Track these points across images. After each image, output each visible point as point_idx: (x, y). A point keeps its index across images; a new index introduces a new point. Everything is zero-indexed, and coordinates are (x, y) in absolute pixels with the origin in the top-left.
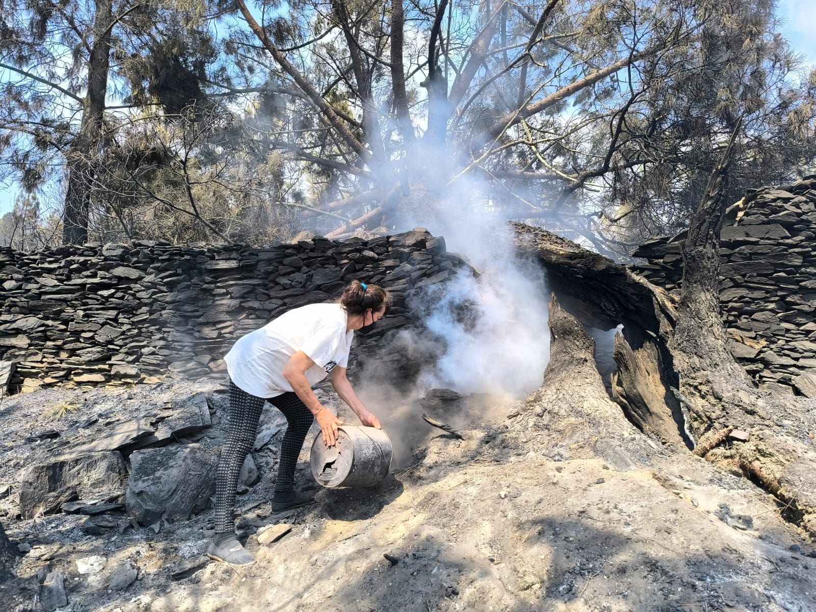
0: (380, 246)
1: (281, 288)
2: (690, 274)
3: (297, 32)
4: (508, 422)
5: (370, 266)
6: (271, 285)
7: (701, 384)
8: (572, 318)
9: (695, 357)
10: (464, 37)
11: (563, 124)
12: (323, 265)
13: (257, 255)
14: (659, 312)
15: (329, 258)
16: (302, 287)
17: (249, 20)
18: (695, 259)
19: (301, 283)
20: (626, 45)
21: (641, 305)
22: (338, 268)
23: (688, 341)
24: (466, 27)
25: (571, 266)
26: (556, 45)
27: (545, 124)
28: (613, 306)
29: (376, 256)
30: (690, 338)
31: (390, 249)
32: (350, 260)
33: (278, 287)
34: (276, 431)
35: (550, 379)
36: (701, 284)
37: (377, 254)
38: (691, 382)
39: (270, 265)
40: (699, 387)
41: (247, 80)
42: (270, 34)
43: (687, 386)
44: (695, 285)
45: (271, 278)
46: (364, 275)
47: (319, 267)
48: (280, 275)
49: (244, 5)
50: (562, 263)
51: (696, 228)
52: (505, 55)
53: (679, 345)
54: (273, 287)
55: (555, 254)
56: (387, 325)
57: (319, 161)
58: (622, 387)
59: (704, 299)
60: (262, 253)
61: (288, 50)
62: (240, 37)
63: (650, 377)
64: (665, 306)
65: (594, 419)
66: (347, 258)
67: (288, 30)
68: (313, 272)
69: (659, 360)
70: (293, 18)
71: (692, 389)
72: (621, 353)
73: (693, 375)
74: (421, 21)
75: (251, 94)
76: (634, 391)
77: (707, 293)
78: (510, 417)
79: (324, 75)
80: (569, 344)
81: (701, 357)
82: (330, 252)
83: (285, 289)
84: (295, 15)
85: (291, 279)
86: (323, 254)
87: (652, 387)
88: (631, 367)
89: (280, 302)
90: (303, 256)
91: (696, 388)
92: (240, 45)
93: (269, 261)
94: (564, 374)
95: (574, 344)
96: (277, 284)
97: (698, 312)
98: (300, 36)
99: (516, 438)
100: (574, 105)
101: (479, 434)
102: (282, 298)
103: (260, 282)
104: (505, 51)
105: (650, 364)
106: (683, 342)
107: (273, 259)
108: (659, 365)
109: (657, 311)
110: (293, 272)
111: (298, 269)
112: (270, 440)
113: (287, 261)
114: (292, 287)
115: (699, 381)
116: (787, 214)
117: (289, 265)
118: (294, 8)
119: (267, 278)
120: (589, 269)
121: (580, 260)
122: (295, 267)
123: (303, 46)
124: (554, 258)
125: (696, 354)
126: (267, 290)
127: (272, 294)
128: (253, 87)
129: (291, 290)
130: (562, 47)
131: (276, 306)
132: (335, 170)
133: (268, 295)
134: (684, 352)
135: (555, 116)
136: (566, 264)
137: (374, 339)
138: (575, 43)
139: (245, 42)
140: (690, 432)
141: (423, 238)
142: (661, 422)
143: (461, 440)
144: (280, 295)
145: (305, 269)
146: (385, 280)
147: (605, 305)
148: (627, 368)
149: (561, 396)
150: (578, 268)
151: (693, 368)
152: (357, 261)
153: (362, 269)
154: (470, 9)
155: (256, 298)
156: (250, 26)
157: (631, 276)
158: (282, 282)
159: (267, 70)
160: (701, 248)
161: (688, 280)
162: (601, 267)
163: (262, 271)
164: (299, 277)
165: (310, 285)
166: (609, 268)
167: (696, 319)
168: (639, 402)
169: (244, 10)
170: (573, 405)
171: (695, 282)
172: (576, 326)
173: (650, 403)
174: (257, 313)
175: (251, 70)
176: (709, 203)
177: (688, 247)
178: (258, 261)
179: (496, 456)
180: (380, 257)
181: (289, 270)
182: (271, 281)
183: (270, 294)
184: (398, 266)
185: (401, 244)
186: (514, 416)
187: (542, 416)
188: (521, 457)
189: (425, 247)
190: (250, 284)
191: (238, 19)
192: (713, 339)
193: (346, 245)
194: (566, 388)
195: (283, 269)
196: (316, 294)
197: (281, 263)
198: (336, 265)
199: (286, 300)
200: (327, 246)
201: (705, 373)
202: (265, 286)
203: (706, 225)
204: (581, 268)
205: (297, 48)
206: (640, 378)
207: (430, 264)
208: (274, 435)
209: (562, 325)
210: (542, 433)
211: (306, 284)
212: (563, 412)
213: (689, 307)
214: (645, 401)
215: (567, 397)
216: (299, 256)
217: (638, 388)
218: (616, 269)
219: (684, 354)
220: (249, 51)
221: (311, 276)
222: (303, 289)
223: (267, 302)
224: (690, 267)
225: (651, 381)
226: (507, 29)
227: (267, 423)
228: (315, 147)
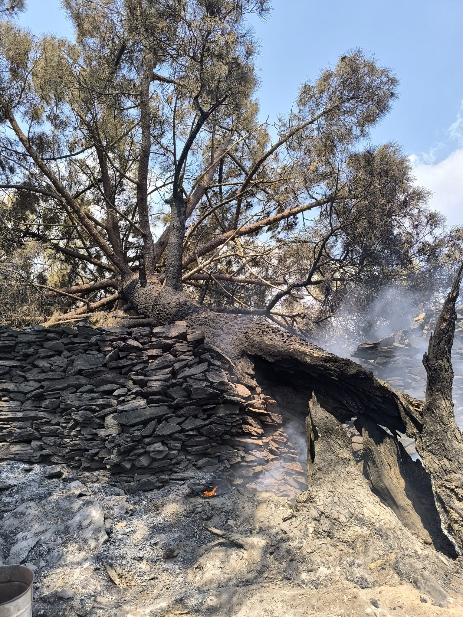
0: (145, 336)
1: (40, 371)
2: (433, 383)
3: (56, 146)
4: (285, 526)
5: (134, 354)
6: (29, 367)
7: (457, 487)
8: (332, 418)
9: (445, 459)
10: (194, 171)
11: (260, 244)
12: (86, 351)
13: (17, 337)
14: (405, 415)
15: (92, 345)
16: (62, 371)
17: (17, 130)
18: (436, 371)
19: (61, 367)
20: (309, 194)
21: (383, 406)
22: (101, 355)
23: (436, 444)
24: (196, 164)
25: (326, 368)
26: (258, 187)
27: (246, 243)
28: (356, 404)
29: (140, 346)
30: (438, 441)
31: (153, 339)
32: (114, 348)
33: (36, 370)
34: (34, 543)
35: (319, 479)
36: (442, 393)
37: (140, 343)
38: (446, 484)
39: (30, 347)
40: (455, 490)
41: (7, 178)
42: (33, 145)
43: (444, 488)
44: (437, 394)
45: (29, 360)
46: (127, 363)
47: (80, 352)
48: (39, 358)
49: (14, 118)
50: (318, 365)
51: (437, 345)
52: (221, 189)
53: (428, 446)
54: (31, 369)
55: (309, 356)
56: (151, 414)
57: (64, 251)
58: (369, 480)
59: (444, 406)
60: (22, 336)
61: (47, 159)
62: (5, 143)
63: (392, 470)
64: (410, 409)
65: (381, 530)
66: (111, 345)
67: (49, 143)
68: (74, 357)
69: (398, 455)
70: (55, 135)
71: (448, 491)
72: (370, 449)
73: (447, 478)
74: (159, 155)
75: (10, 189)
76: (381, 484)
77: (446, 401)
78: (284, 520)
79: (76, 183)
80: (332, 443)
81: (450, 460)
82: (93, 339)
83: (43, 372)
84: (56, 133)
85: (50, 362)
86: (86, 341)
87: (394, 480)
88: (378, 462)
89: (37, 385)
90: (66, 341)
91: (452, 490)
92: (4, 149)
93: (29, 344)
94: (333, 475)
95: (337, 443)
96: (36, 366)
97: (441, 418)
98: (58, 150)
99: (300, 548)
100: (267, 232)
101: (259, 541)
102: (40, 381)
103: (17, 364)
104: (220, 186)
105: (391, 458)
106: (431, 445)
107: (33, 342)
108: (398, 459)
109: (403, 413)
110: (53, 356)
111: (59, 353)
112: (28, 556)
113: (47, 344)
114: (52, 371)
115: (455, 484)
116: (461, 331)
117: (50, 349)
118: (55, 127)
119: (25, 360)
120: (342, 372)
121: (333, 363)
122: (56, 351)
123: (61, 158)
124: (308, 360)
125: (445, 457)
126: (24, 372)
127: (30, 376)
128: (13, 184)
129: (50, 373)
130: (262, 190)
131: (33, 389)
132: (76, 259)
133: (24, 377)
134: (433, 454)
135: (254, 237)
136: (322, 366)
137: (136, 428)
138: (270, 188)
139: (9, 147)
140: (449, 532)
141: (185, 331)
142: (407, 514)
143: (242, 550)
144: (37, 378)
145: (66, 353)
146: (148, 369)
147: (347, 403)
148: (374, 463)
149: (336, 499)
150: (333, 370)
151: (445, 471)
152: (121, 350)
153: (125, 357)
154: (197, 152)
155: (11, 380)
156: (17, 134)
157: (377, 381)
158: (41, 365)
159: (27, 173)
160: (440, 362)
161: (431, 389)
162: (353, 371)
163: (21, 353)
164: (59, 361)
165: (71, 369)
166: (359, 372)
167: (441, 424)
168: (386, 495)
169: (12, 121)
170: (353, 511)
171: (437, 391)
172: (337, 425)
173: (396, 496)
174: (11, 395)
175: (12, 170)
176: (445, 324)
177: (432, 360)
178: (17, 343)
179: (285, 571)
180: (144, 346)
181: (49, 354)
182: (29, 364)
183: (27, 376)
184: (160, 356)
185: (164, 335)
186: (289, 519)
187: (319, 521)
188: (312, 573)
189: (186, 339)
190: (6, 366)
191: (6, 127)
192: (457, 443)
193: (111, 334)
194: (339, 491)
195: (42, 352)
196: (76, 378)
197: (42, 346)
198: (99, 351)
199: (43, 383)
200: (91, 333)
201: (457, 475)
202: (22, 368)
203: (443, 342)
204: (335, 371)
205: (54, 159)
206: (385, 472)
207: (191, 356)
208: (32, 548)
209: (325, 424)
210: (326, 542)
211: (67, 368)
212: (343, 519)
213: (433, 412)
214: (392, 494)
215: (344, 501)
216: (61, 340)
217: (385, 481)
218: (365, 373)
219: (433, 456)
220: (11, 155)
221: (73, 361)
222: (63, 374)
223: (23, 384)
224: (433, 378)
225: (393, 474)
226: (223, 171)
227: (22, 531)
228: (61, 239)
